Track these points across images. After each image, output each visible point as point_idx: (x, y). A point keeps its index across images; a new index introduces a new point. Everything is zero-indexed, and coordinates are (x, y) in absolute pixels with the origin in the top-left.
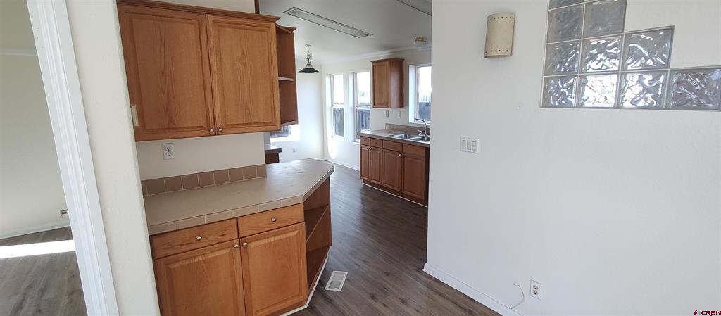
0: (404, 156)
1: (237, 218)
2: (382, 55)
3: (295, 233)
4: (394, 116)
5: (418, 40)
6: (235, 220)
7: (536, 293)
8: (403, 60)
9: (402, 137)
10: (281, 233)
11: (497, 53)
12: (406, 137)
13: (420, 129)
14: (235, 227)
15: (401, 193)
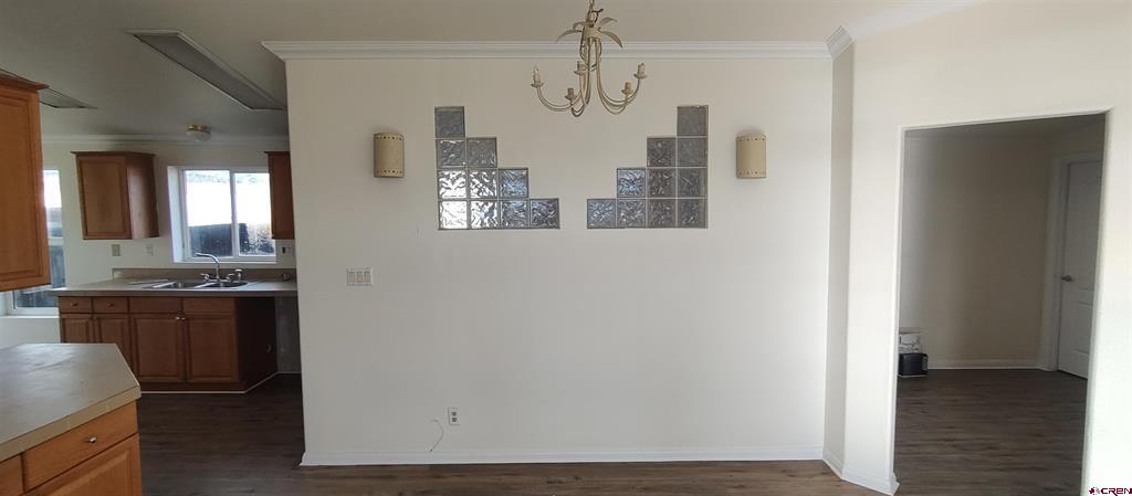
0: (187, 319)
1: (22, 454)
2: (96, 143)
3: (124, 457)
4: (136, 252)
5: (195, 128)
6: (19, 458)
7: (454, 420)
8: (153, 155)
9: (169, 287)
10: (101, 463)
11: (391, 174)
12: (176, 286)
13: (205, 271)
14: (19, 472)
15: (186, 385)
